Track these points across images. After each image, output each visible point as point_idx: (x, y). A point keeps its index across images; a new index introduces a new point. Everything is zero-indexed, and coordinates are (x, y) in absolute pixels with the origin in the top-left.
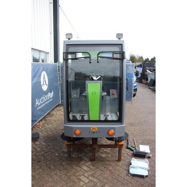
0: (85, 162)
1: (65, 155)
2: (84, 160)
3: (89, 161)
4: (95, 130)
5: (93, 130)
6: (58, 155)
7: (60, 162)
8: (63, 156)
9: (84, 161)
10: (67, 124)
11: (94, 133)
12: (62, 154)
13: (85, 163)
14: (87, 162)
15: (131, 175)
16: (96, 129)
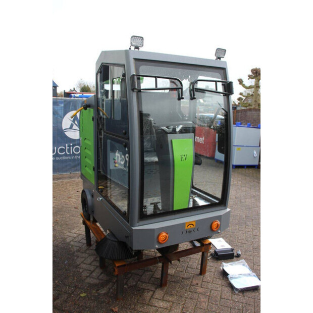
0: (151, 293)
1: (103, 291)
2: (144, 289)
3: (156, 289)
4: (192, 226)
5: (189, 226)
6: (87, 295)
7: (104, 309)
8: (99, 294)
9: (148, 292)
10: (138, 224)
11: (190, 232)
12: (94, 292)
13: (153, 295)
14: (154, 292)
15: (239, 292)
16: (193, 223)
